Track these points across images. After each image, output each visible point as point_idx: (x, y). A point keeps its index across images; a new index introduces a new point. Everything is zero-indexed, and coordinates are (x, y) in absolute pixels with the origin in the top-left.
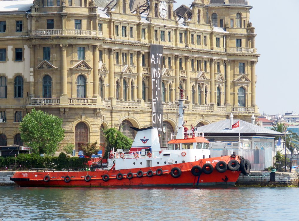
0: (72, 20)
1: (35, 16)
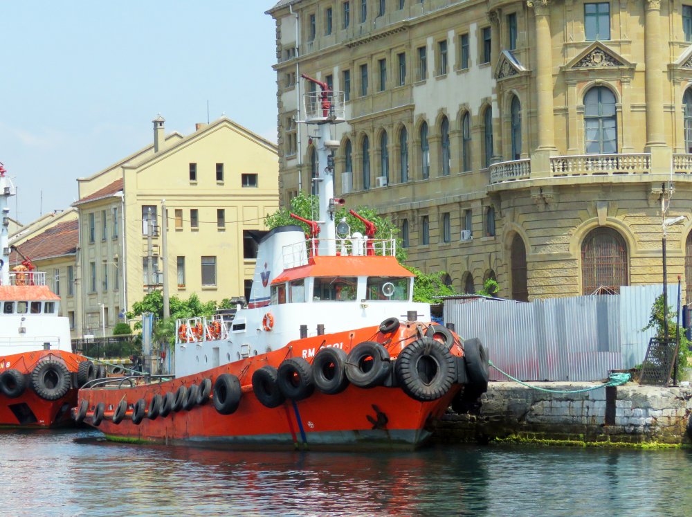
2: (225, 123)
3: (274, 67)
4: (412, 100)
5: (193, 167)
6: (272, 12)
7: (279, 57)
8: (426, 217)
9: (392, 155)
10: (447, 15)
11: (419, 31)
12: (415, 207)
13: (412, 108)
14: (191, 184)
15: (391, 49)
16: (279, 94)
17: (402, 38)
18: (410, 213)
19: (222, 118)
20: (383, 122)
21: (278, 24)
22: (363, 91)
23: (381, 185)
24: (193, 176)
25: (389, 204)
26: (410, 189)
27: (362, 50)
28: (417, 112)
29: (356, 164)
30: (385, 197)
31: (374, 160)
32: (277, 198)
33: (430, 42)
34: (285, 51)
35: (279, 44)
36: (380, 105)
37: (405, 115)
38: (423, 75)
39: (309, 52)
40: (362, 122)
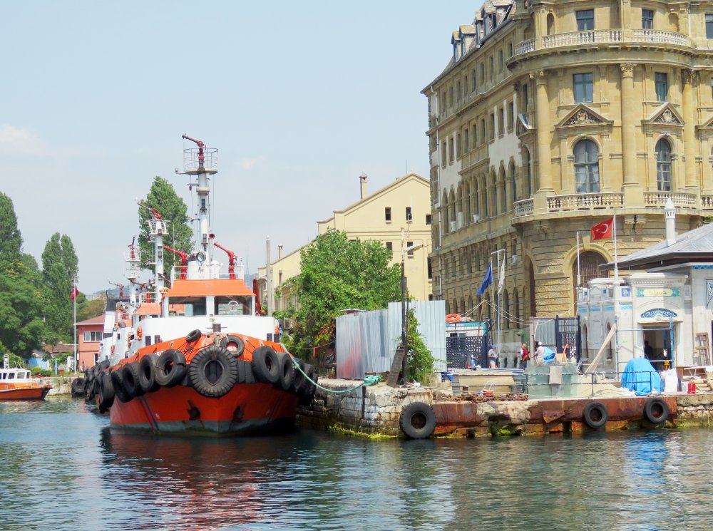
0: (569, 13)
1: (520, 19)
2: (413, 177)
3: (427, 133)
4: (488, 155)
5: (388, 211)
6: (425, 91)
7: (430, 126)
8: (496, 245)
9: (480, 198)
10: (503, 88)
11: (491, 101)
12: (490, 238)
13: (487, 161)
14: (387, 223)
15: (478, 117)
16: (430, 154)
17: (482, 108)
18: (487, 242)
19: (410, 173)
20: (475, 172)
21: (429, 101)
22: (466, 150)
23: (475, 222)
24: (388, 217)
25: (478, 235)
26: (488, 222)
27: (466, 118)
28: (490, 165)
29: (464, 205)
30: (477, 231)
31: (472, 202)
32: (430, 233)
33: (496, 109)
34: (432, 121)
35: (430, 116)
36: (475, 160)
37: (484, 167)
38: (493, 136)
39: (443, 119)
40: (471, 170)
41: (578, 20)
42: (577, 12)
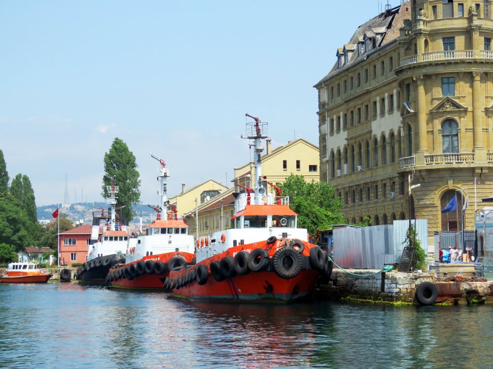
0: (438, 39)
1: (402, 42)
2: (301, 141)
3: (317, 113)
4: (371, 128)
5: (285, 162)
6: (316, 86)
7: (319, 108)
8: (377, 186)
9: (363, 155)
10: (385, 86)
11: (374, 94)
12: (372, 181)
13: (371, 132)
14: (284, 170)
15: (362, 103)
16: (320, 126)
17: (367, 97)
18: (370, 184)
19: (299, 138)
20: (359, 139)
21: (319, 92)
22: (352, 124)
23: (359, 170)
24: (285, 166)
25: (362, 179)
26: (370, 171)
27: (352, 104)
28: (373, 134)
29: (349, 160)
30: (360, 176)
31: (356, 158)
32: (319, 177)
33: (378, 99)
34: (322, 105)
35: (319, 101)
36: (359, 130)
37: (368, 135)
38: (375, 116)
39: (331, 105)
40: (351, 139)
41: (444, 44)
42: (444, 39)
